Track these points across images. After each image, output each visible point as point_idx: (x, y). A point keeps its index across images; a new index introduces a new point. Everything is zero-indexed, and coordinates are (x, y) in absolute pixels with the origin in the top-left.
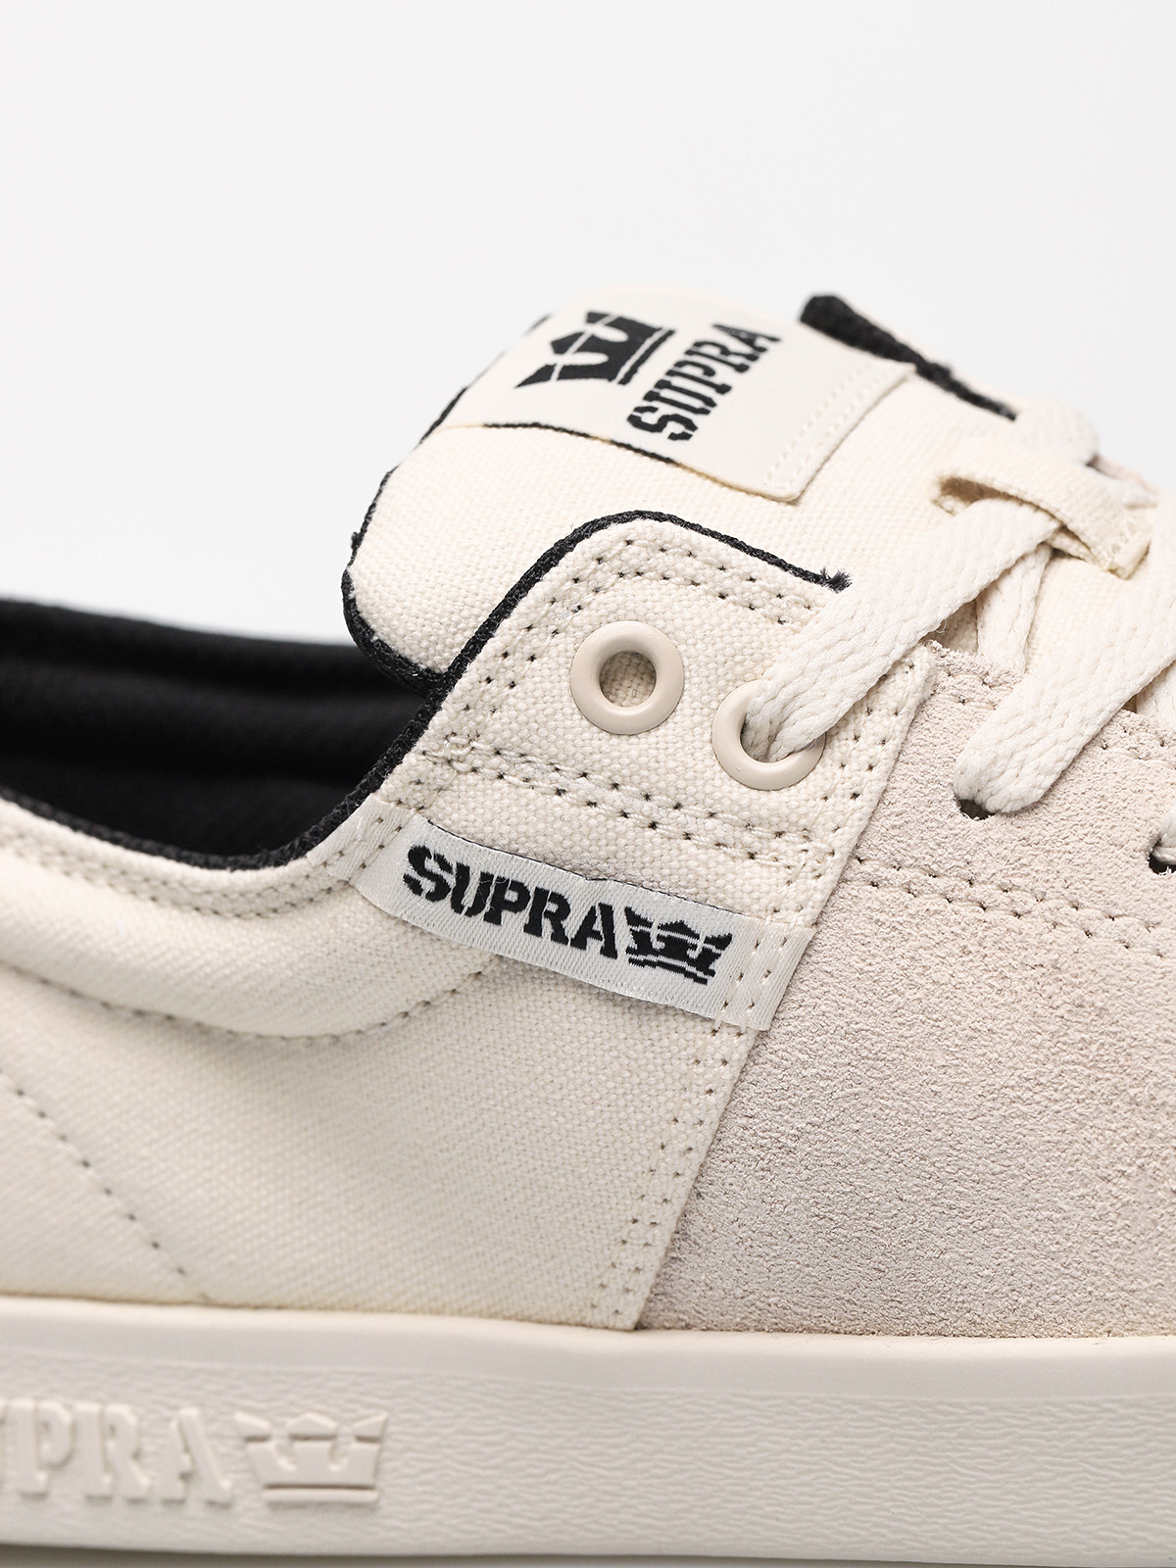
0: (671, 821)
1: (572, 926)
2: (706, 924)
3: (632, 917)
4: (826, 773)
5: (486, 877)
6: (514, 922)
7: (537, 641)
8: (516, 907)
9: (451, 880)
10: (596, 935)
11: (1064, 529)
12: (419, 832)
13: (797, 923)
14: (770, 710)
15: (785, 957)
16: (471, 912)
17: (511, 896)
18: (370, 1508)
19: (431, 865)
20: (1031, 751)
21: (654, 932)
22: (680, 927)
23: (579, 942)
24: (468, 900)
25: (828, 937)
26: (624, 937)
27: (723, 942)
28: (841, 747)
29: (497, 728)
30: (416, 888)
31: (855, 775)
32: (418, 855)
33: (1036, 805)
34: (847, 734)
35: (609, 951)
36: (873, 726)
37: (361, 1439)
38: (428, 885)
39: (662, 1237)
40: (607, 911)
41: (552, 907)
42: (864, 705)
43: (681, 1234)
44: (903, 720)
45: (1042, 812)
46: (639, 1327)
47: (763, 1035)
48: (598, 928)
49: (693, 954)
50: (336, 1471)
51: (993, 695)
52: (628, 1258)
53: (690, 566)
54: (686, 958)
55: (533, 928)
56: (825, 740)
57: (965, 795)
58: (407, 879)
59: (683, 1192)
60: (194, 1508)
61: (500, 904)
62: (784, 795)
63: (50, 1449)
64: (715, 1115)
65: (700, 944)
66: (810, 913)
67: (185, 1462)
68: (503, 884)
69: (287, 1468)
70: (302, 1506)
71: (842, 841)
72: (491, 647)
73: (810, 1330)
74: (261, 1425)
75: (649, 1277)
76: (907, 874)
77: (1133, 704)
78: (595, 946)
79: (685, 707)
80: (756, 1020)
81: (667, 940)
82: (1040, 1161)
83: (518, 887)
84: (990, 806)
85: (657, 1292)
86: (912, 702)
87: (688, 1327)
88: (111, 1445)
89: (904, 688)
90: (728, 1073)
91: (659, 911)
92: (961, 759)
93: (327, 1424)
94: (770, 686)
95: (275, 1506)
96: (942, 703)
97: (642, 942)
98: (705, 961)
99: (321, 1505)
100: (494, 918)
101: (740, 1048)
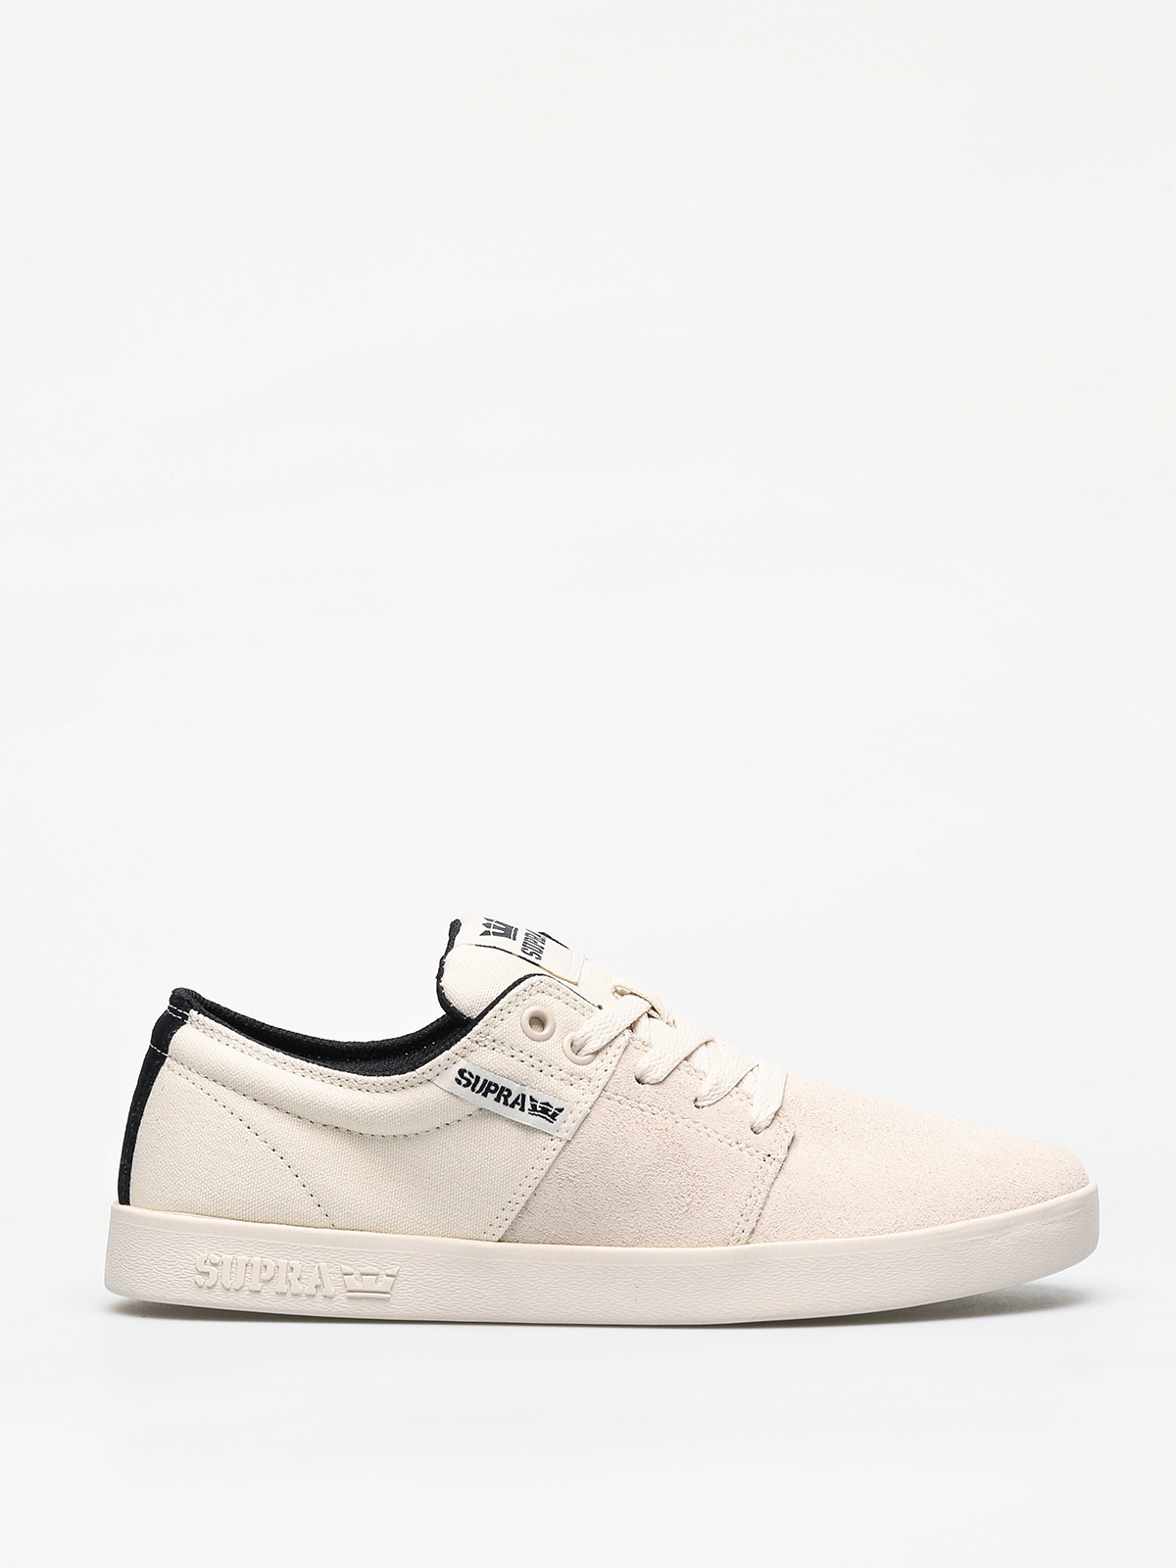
0: (547, 1070)
1: (511, 1100)
2: (556, 1104)
3: (532, 1099)
4: (597, 1062)
5: (485, 1081)
6: (492, 1096)
7: (512, 1008)
8: (493, 1092)
9: (473, 1081)
10: (519, 1104)
11: (653, 1008)
12: (462, 1064)
13: (585, 1107)
14: (582, 1040)
15: (580, 1117)
16: (478, 1092)
17: (493, 1088)
18: (387, 1300)
19: (466, 1075)
20: (661, 1066)
21: (538, 1105)
22: (547, 1104)
23: (512, 1106)
24: (477, 1088)
25: (593, 1114)
26: (528, 1105)
27: (561, 1110)
28: (601, 1056)
29: (496, 1033)
30: (459, 1082)
31: (606, 1064)
32: (461, 1072)
33: (661, 1082)
34: (604, 1052)
35: (522, 1109)
36: (611, 1051)
37: (387, 1276)
38: (464, 1082)
39: (519, 1208)
40: (524, 1096)
41: (506, 1093)
42: (609, 1044)
43: (525, 1208)
44: (622, 1050)
45: (662, 1085)
46: (499, 1241)
47: (569, 1141)
48: (520, 1101)
49: (550, 1113)
50: (378, 1287)
51: (646, 1048)
52: (504, 1214)
53: (559, 993)
54: (547, 1114)
55: (497, 1100)
56: (597, 1053)
57: (638, 1077)
58: (456, 1079)
59: (530, 1192)
60: (319, 1298)
61: (488, 1090)
62: (584, 1067)
63: (265, 1275)
64: (548, 1167)
65: (553, 1110)
66: (589, 1104)
67: (319, 1282)
68: (491, 1084)
69: (359, 1286)
70: (360, 1299)
71: (601, 1084)
72: (497, 1007)
73: (563, 1244)
74: (349, 1269)
75: (509, 1222)
76: (620, 1098)
77: (686, 1059)
78: (517, 1107)
79: (555, 1035)
80: (567, 1136)
81: (542, 1108)
82: (655, 1190)
83: (496, 1085)
84: (646, 1080)
85: (511, 1228)
86: (624, 1046)
87: (518, 1242)
88: (290, 1274)
89: (621, 1041)
90: (555, 1153)
91: (541, 1098)
92: (638, 1065)
93: (376, 1270)
94: (582, 1033)
95: (349, 1298)
96: (631, 1048)
97: (534, 1107)
98: (554, 1116)
99: (368, 1298)
100: (485, 1095)
101: (560, 1145)
